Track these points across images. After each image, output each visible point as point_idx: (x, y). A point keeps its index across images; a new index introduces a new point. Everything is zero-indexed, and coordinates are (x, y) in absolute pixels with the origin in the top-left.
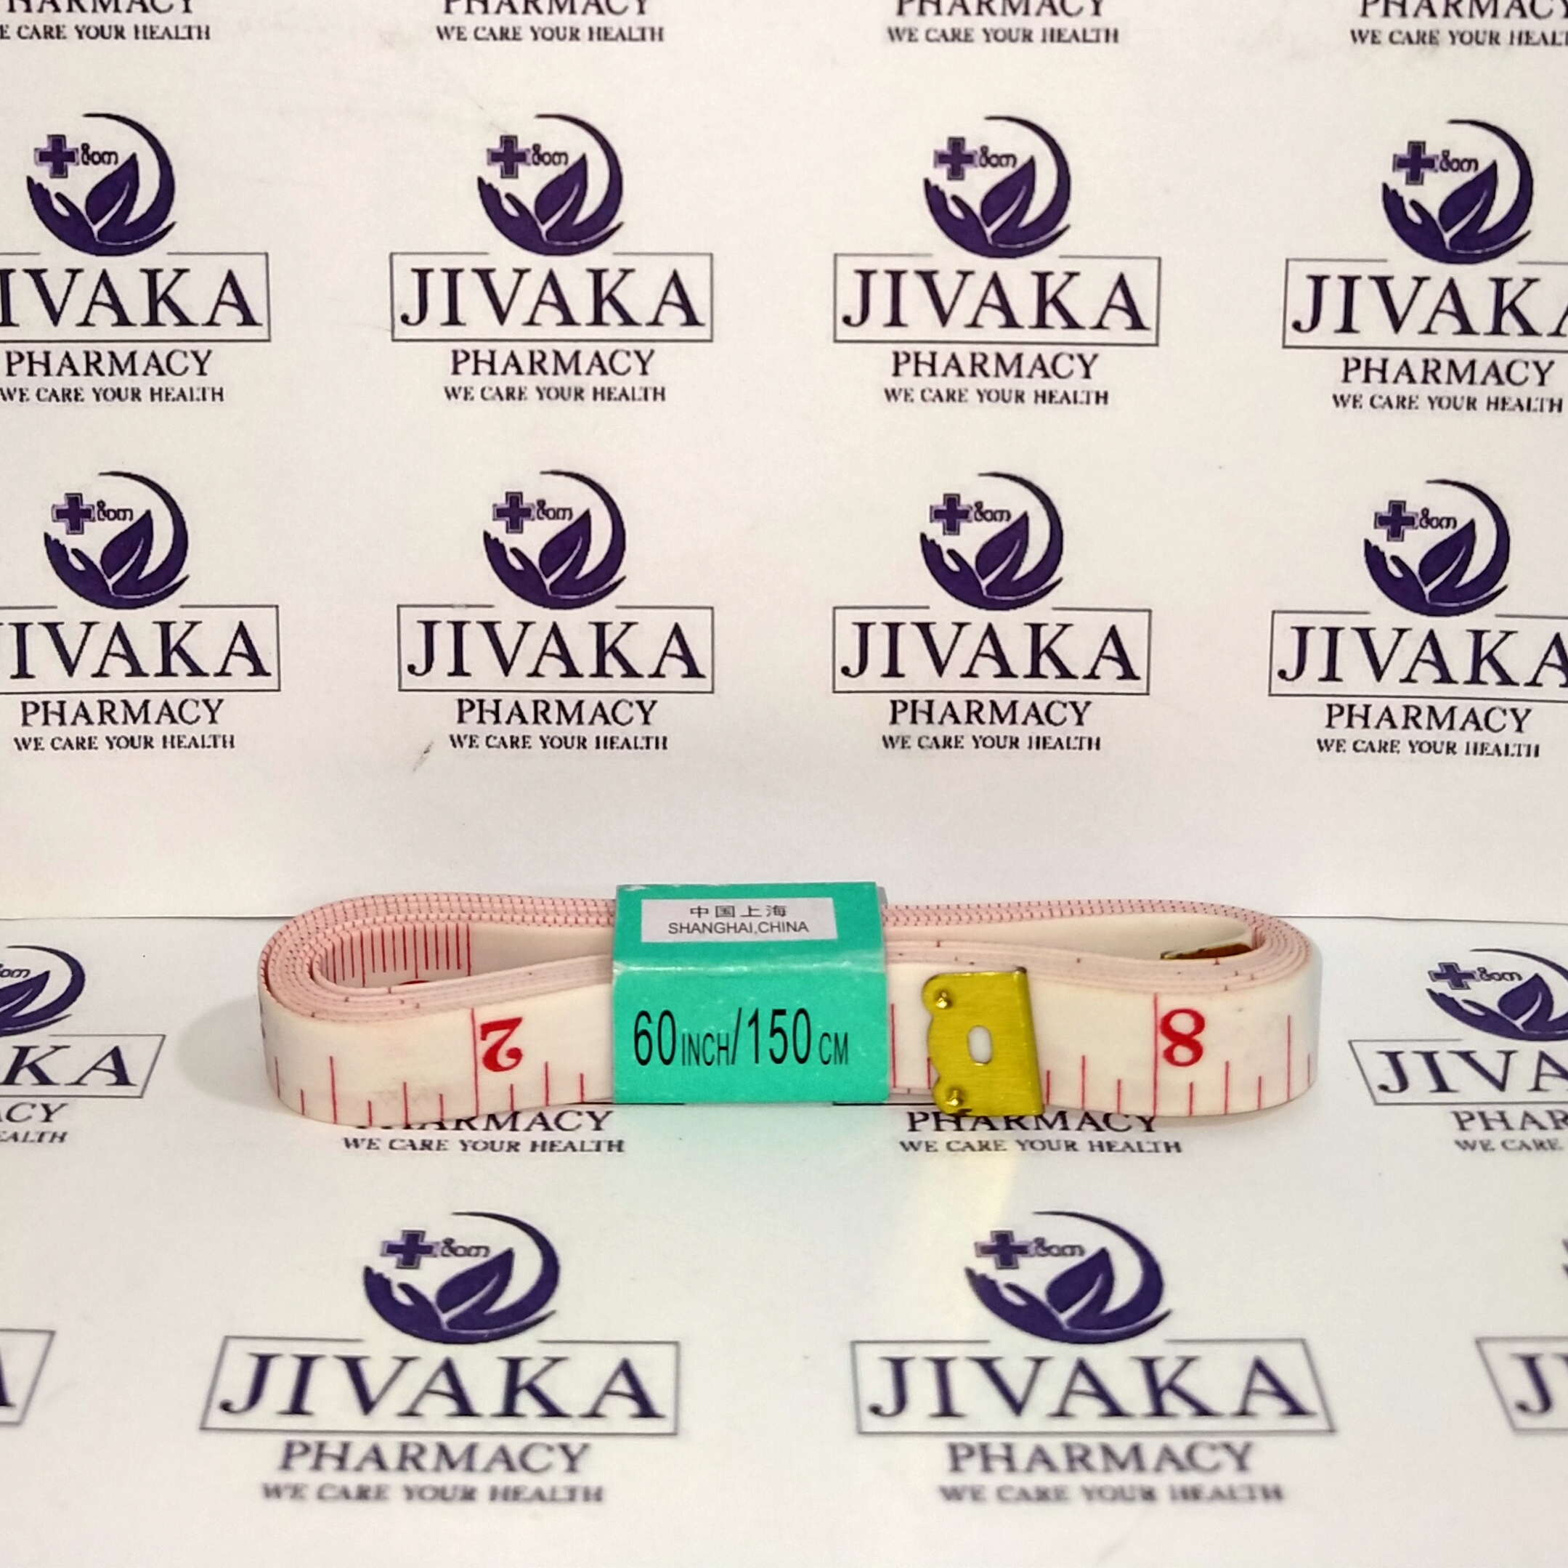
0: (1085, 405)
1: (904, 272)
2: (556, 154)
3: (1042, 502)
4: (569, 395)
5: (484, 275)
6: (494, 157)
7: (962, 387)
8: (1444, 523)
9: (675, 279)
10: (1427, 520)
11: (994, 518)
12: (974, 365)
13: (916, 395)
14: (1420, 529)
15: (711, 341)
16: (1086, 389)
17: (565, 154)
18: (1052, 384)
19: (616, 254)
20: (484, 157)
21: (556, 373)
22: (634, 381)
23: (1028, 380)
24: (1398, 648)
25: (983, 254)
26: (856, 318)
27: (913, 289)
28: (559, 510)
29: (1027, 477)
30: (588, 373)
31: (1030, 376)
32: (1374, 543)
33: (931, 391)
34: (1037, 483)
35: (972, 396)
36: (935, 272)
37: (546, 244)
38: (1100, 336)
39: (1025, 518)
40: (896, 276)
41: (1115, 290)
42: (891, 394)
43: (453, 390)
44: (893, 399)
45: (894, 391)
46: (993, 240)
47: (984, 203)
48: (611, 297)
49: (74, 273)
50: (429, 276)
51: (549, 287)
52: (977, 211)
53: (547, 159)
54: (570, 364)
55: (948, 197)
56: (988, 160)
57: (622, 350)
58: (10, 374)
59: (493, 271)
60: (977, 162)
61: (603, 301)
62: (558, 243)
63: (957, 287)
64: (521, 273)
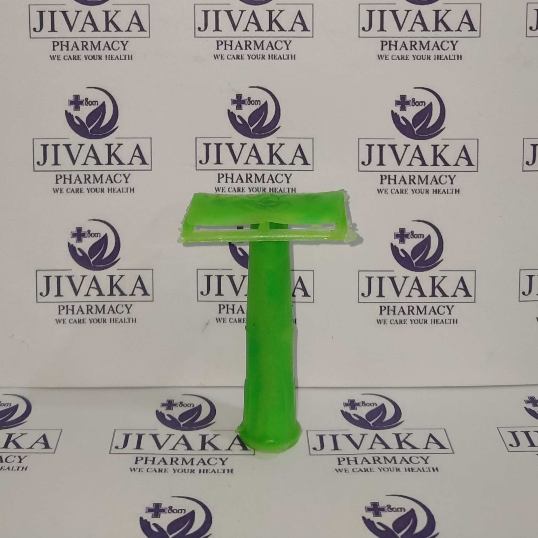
0: (451, 195)
2: (256, 101)
3: (436, 231)
5: (230, 145)
6: (234, 102)
7: (406, 188)
9: (299, 147)
11: (418, 237)
13: (389, 192)
15: (313, 171)
16: (452, 188)
17: (259, 101)
18: (439, 187)
19: (277, 138)
20: (230, 102)
21: (255, 182)
22: (284, 185)
23: (430, 185)
25: (413, 139)
27: (387, 151)
29: (430, 221)
30: (267, 182)
33: (394, 190)
34: (434, 224)
35: (410, 192)
36: (396, 145)
37: (252, 134)
38: (456, 168)
39: (429, 237)
41: (462, 151)
42: (380, 191)
43: (218, 188)
44: (380, 193)
45: (381, 190)
46: (417, 133)
47: (413, 120)
48: (276, 154)
49: (81, 145)
50: (210, 146)
51: (253, 150)
52: (411, 122)
53: (253, 102)
54: (261, 179)
55: (400, 117)
56: (415, 103)
57: (280, 174)
58: (57, 183)
59: (233, 144)
60: (411, 104)
61: (273, 156)
62: (257, 134)
63: (404, 151)
64: (243, 145)
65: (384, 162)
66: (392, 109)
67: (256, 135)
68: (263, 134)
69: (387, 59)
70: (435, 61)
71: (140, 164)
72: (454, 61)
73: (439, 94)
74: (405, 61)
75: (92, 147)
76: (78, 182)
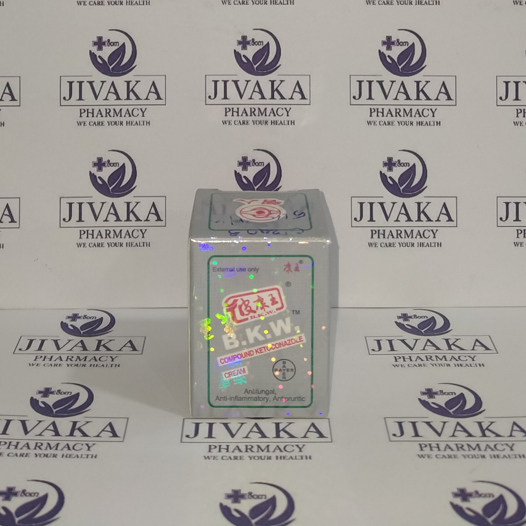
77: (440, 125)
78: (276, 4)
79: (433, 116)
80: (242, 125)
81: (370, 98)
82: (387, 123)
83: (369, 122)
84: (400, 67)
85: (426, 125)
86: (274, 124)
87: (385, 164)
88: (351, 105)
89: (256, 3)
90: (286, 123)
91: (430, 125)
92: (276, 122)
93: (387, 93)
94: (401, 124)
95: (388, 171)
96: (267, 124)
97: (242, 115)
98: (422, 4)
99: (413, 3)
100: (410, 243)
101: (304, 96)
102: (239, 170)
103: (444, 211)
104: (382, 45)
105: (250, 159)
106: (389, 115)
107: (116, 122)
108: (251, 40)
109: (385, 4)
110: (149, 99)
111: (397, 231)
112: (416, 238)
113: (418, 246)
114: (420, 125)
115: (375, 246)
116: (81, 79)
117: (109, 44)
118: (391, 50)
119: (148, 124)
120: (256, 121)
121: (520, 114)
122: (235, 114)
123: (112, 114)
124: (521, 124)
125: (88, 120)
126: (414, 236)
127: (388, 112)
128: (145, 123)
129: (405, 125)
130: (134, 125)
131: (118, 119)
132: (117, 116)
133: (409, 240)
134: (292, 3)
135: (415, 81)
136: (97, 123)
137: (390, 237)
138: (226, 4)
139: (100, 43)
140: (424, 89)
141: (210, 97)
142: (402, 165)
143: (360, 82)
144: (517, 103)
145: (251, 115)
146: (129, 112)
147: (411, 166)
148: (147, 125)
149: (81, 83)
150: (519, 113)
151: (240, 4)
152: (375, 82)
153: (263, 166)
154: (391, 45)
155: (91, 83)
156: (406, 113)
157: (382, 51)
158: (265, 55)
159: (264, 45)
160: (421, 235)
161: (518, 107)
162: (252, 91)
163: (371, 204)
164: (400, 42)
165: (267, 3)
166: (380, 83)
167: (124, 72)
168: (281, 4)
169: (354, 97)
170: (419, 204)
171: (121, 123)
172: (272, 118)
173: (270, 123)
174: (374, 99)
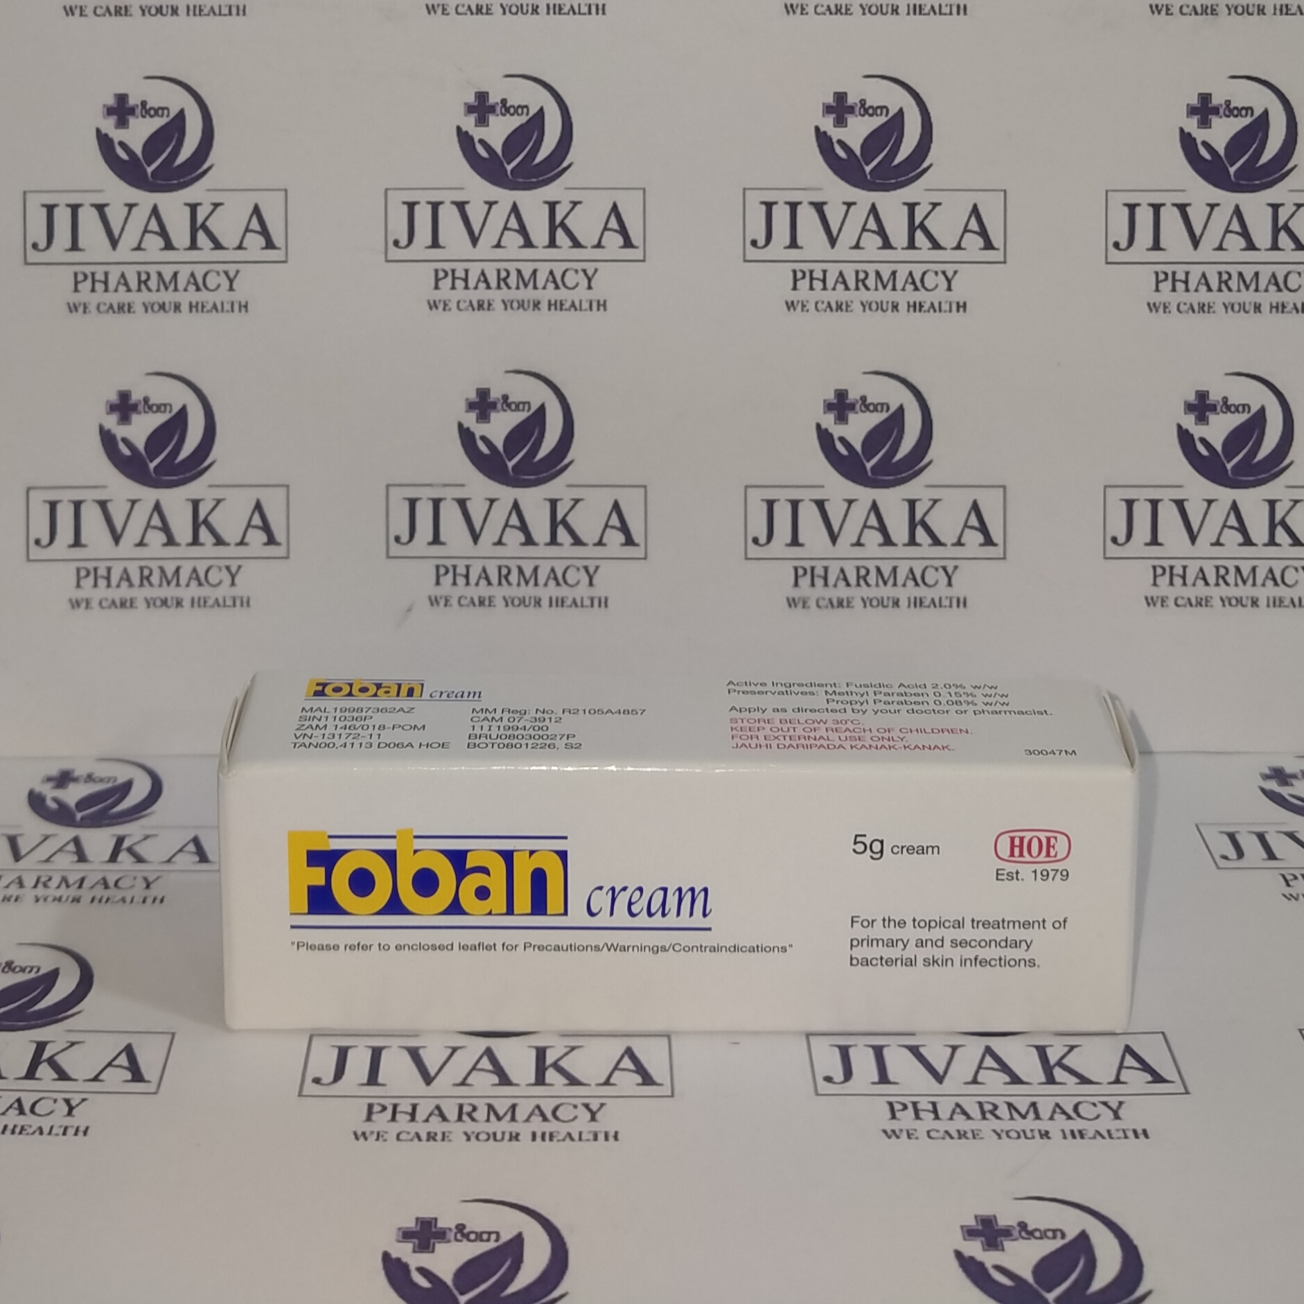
0: (948, 313)
1: (800, 203)
2: (519, 106)
3: (915, 395)
4: (529, 306)
5: (461, 206)
6: (470, 109)
7: (849, 299)
8: (1241, 409)
9: (615, 208)
10: (1227, 407)
11: (876, 410)
12: (857, 280)
13: (811, 306)
14: (1221, 414)
15: (644, 261)
16: (949, 300)
17: (526, 107)
18: (921, 296)
19: (566, 189)
20: (462, 109)
21: (518, 288)
22: (581, 294)
23: (902, 292)
24: (1208, 516)
25: (863, 188)
26: (761, 242)
27: (807, 216)
28: (520, 403)
29: (902, 375)
30: (544, 288)
31: (903, 289)
32: (1184, 427)
33: (823, 302)
34: (910, 379)
35: (856, 307)
36: (825, 203)
37: (510, 181)
38: (958, 255)
39: (901, 409)
40: (794, 206)
41: (970, 217)
42: (790, 305)
43: (435, 302)
44: (792, 309)
45: (792, 303)
46: (871, 177)
47: (863, 146)
48: (562, 224)
49: (131, 206)
50: (417, 208)
51: (513, 216)
52: (858, 152)
53: (512, 110)
54: (529, 280)
55: (834, 140)
56: (866, 111)
57: (572, 269)
58: (76, 290)
59: (467, 202)
60: (857, 112)
61: (556, 228)
62: (520, 180)
63: (843, 215)
64: (491, 204)
65: (800, 242)
66: (816, 124)
67: (519, 182)
68: (534, 180)
69: (804, 12)
70: (908, 17)
71: (263, 249)
72: (950, 17)
73: (918, 90)
74: (843, 17)
75: (155, 211)
76: (122, 288)
77: (965, 311)
78: (560, 13)
79: (949, 289)
80: (476, 311)
81: (794, 244)
82: (834, 306)
83: (790, 304)
84: (868, 169)
85: (932, 310)
86: (556, 309)
87: (829, 407)
88: (745, 261)
89: (510, 12)
90: (586, 305)
91: (940, 310)
92: (562, 304)
93: (835, 232)
94: (870, 309)
95: (835, 423)
96: (539, 309)
97: (476, 288)
98: (923, 12)
99: (899, 11)
100: (888, 598)
101: (630, 241)
102: (470, 420)
103: (974, 521)
104: (823, 115)
105: (495, 394)
106: (840, 287)
107: (164, 304)
108: (499, 102)
109: (831, 13)
110: (245, 249)
111: (858, 569)
112: (904, 585)
113: (909, 606)
114: (915, 311)
115: (804, 607)
116: (74, 199)
117: (146, 113)
118: (846, 126)
119: (243, 309)
120: (512, 302)
121: (1164, 283)
122: (459, 284)
123: (153, 283)
124: (1165, 307)
125: (93, 299)
126: (900, 581)
127: (838, 278)
128: (236, 307)
129: (879, 311)
130: (208, 311)
131: (168, 297)
132: (166, 288)
133: (887, 592)
134: (600, 12)
135: (905, 204)
136: (116, 307)
137: (842, 584)
138: (435, 12)
139: (121, 110)
140: (926, 223)
141: (396, 243)
142: (871, 408)
143: (769, 206)
144: (1156, 256)
145: (499, 287)
146: (195, 279)
147: (892, 410)
148: (240, 310)
149: (75, 208)
150: (1162, 281)
151: (472, 13)
152: (805, 204)
153: (529, 410)
154: (846, 115)
155: (100, 208)
156: (882, 281)
157: (822, 129)
158: (534, 138)
159: (531, 114)
160: (915, 579)
161: (1159, 268)
162: (502, 227)
163: (795, 504)
164: (867, 106)
165: (539, 10)
166: (819, 207)
167: (182, 180)
168: (574, 13)
169: (754, 243)
170: (912, 504)
171: (177, 307)
172: (551, 294)
173: (546, 307)
174: (801, 248)
